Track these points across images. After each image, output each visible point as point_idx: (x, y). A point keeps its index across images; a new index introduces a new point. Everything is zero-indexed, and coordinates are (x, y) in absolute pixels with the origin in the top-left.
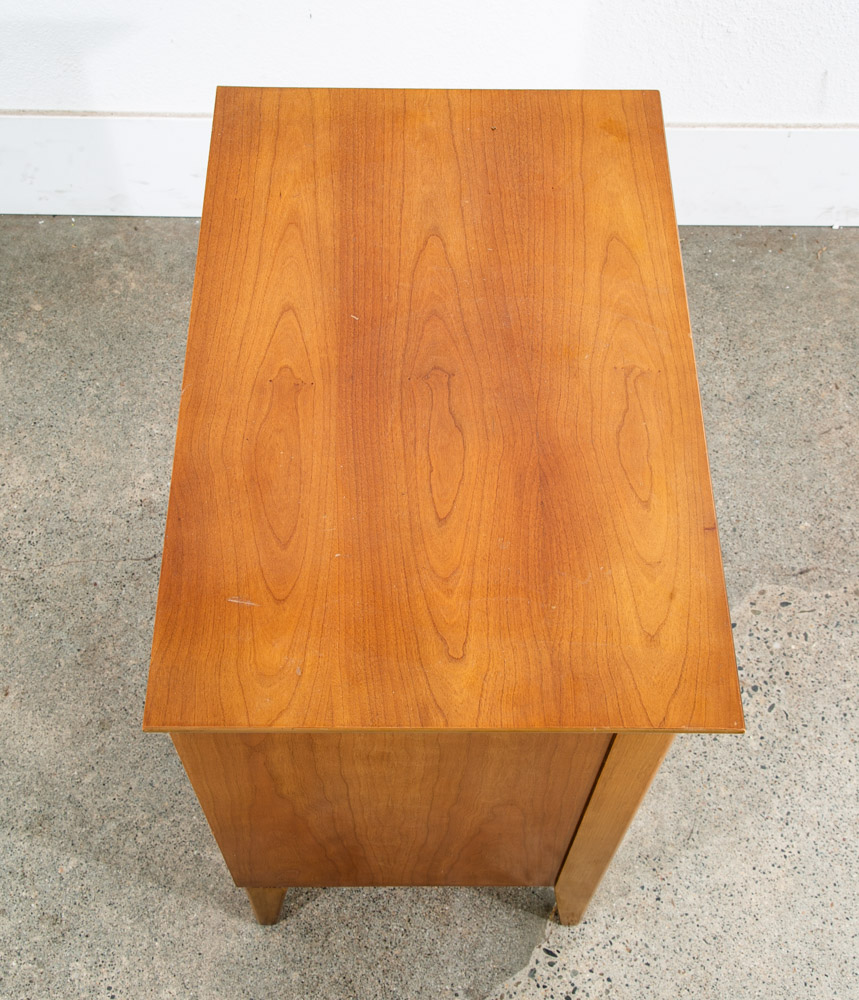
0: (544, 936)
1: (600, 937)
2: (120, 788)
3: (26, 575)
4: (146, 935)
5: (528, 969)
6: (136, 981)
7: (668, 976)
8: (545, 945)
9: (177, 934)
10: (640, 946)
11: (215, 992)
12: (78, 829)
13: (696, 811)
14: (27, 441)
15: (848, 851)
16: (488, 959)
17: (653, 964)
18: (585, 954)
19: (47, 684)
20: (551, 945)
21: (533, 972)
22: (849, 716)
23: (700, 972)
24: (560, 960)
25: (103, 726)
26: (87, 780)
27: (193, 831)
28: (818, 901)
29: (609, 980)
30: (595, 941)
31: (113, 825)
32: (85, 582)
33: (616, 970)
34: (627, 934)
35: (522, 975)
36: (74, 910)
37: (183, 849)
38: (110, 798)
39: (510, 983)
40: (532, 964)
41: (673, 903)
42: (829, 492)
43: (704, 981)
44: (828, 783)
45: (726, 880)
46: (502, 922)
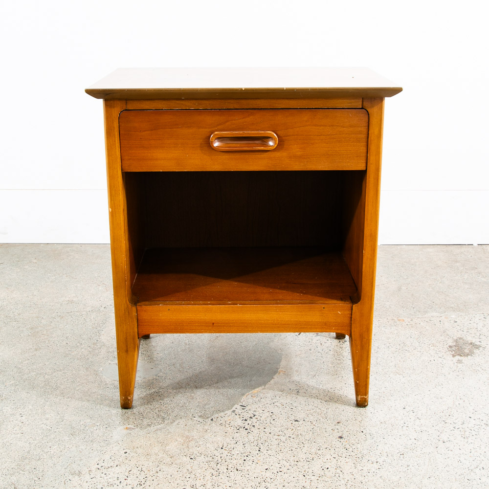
0: (240, 402)
1: (268, 402)
2: (40, 364)
3: (12, 316)
4: (43, 400)
5: (232, 410)
6: (35, 412)
7: (302, 411)
8: (241, 404)
9: (58, 400)
10: (288, 404)
11: (73, 416)
12: (17, 374)
13: (317, 370)
14: (22, 288)
15: (391, 379)
16: (212, 408)
17: (294, 408)
18: (261, 406)
19: (13, 340)
20: (244, 404)
21: (234, 411)
22: (390, 347)
23: (318, 410)
24: (247, 408)
25: (36, 350)
26: (25, 362)
27: (72, 375)
28: (377, 392)
29: (272, 413)
30: (266, 403)
31: (35, 373)
32: (37, 317)
33: (276, 410)
34: (282, 401)
35: (229, 412)
36: (9, 394)
37: (67, 379)
38: (35, 367)
39: (222, 414)
40: (234, 409)
41: (305, 393)
42: (379, 298)
43: (320, 413)
44: (381, 363)
45: (331, 387)
46: (220, 398)
